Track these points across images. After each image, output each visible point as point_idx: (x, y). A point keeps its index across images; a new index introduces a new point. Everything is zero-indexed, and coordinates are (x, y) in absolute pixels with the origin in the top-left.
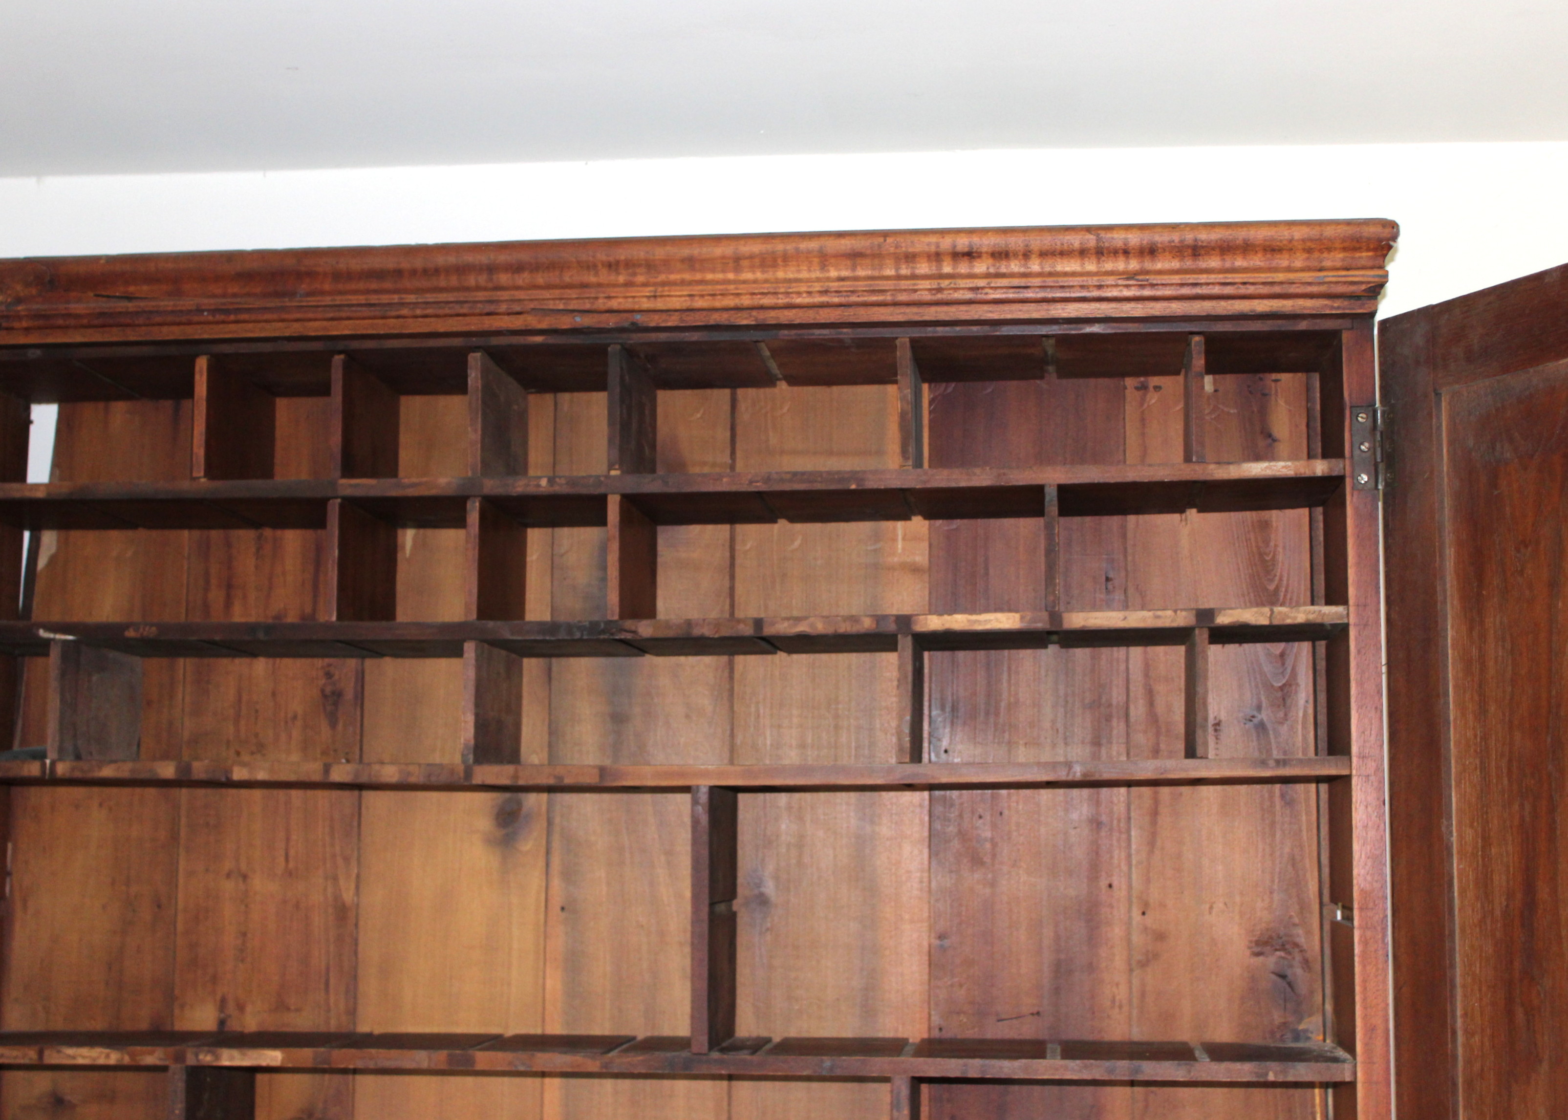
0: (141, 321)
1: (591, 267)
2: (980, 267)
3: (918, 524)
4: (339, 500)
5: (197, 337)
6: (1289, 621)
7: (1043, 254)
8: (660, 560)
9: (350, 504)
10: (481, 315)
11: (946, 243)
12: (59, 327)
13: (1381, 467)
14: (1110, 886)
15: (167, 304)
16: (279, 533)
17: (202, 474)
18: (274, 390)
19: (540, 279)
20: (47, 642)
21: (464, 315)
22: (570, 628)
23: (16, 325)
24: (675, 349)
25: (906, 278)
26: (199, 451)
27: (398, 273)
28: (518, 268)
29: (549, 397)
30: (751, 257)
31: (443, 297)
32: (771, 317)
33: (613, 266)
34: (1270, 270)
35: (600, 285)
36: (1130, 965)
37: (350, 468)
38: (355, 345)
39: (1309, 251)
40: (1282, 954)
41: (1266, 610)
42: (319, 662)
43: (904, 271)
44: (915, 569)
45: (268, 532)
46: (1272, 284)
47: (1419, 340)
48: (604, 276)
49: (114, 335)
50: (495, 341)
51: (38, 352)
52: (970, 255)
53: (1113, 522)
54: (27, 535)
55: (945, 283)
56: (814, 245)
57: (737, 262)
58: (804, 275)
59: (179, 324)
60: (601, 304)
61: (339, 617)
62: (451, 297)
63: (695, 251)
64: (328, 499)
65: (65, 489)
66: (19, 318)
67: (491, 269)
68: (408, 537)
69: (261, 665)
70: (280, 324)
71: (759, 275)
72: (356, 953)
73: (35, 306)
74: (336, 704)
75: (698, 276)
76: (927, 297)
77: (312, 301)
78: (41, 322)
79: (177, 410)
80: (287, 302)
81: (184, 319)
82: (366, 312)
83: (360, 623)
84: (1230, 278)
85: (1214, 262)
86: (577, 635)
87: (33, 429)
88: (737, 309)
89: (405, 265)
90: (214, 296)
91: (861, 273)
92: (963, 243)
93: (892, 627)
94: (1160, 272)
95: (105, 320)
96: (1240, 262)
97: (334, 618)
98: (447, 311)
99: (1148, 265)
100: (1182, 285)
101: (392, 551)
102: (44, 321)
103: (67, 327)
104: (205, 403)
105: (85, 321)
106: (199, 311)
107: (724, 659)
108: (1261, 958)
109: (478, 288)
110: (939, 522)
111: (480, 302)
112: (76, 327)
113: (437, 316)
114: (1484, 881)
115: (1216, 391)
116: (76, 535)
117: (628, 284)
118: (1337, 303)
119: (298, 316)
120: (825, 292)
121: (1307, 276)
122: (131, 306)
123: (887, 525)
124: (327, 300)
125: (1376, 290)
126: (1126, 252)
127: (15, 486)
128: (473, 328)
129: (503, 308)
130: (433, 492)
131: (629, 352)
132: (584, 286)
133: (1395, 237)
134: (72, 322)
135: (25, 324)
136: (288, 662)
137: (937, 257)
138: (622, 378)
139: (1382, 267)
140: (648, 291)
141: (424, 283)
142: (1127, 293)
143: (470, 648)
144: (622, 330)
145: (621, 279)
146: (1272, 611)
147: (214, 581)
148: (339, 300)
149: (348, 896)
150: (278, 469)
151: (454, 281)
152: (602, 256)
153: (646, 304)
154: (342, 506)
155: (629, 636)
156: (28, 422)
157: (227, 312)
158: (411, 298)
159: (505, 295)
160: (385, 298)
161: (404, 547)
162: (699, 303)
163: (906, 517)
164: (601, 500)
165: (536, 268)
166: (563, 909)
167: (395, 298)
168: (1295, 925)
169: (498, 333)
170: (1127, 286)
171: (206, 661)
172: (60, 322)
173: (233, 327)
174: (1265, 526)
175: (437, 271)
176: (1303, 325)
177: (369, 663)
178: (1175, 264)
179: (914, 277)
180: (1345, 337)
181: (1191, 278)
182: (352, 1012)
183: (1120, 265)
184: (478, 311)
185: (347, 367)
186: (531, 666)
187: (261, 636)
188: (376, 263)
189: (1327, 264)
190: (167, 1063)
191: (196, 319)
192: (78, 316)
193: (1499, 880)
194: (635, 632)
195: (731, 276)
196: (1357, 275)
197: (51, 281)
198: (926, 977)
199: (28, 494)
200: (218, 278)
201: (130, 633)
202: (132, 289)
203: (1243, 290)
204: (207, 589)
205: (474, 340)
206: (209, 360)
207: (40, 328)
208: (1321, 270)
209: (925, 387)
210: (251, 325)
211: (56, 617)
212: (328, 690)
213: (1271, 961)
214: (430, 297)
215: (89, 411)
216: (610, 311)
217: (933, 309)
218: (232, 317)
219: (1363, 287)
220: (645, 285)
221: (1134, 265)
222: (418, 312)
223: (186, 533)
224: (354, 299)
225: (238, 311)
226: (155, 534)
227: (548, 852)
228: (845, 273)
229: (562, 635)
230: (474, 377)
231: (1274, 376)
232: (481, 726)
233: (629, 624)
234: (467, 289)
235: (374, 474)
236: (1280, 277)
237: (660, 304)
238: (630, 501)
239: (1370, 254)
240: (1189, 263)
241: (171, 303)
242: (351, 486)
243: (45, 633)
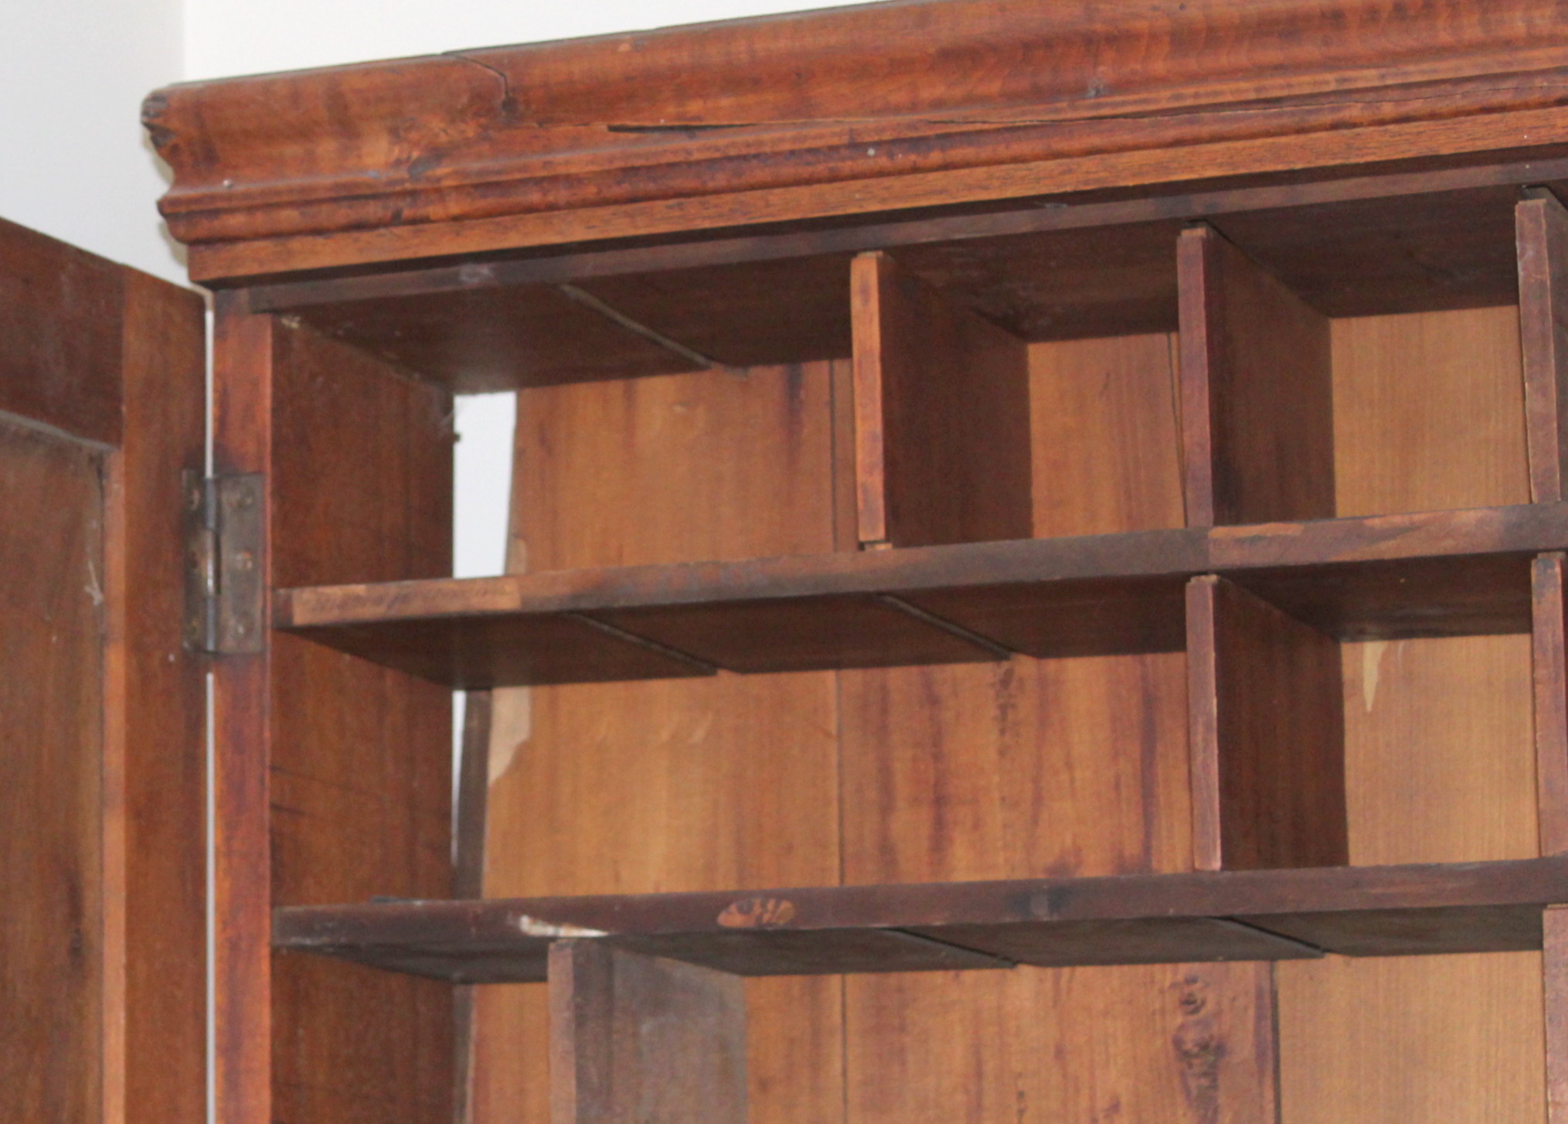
0: (720, 180)
4: (1213, 578)
5: (853, 210)
9: (1239, 587)
10: (1544, 105)
12: (531, 209)
15: (780, 136)
16: (1051, 665)
17: (881, 533)
18: (1022, 327)
20: (539, 948)
21: (1502, 109)
23: (434, 210)
26: (871, 479)
31: (1446, 68)
37: (1232, 501)
38: (1233, 201)
42: (1166, 974)
45: (1025, 666)
49: (661, 219)
51: (485, 270)
54: (459, 699)
59: (809, 181)
61: (1228, 861)
62: (1467, 67)
64: (1187, 577)
66: (440, 193)
68: (1368, 662)
69: (1023, 985)
70: (1051, 164)
73: (475, 166)
74: (1211, 1074)
77: (1127, 103)
78: (490, 202)
79: (793, 387)
80: (1064, 110)
81: (821, 169)
82: (1257, 119)
83: (1274, 873)
87: (462, 453)
90: (897, 110)
95: (636, 185)
97: (1217, 864)
98: (1460, 102)
101: (1331, 696)
102: (502, 197)
103: (552, 207)
104: (878, 367)
105: (590, 191)
106: (857, 146)
109: (1534, 40)
111: (1543, 73)
112: (571, 206)
113: (1433, 116)
116: (576, 696)
119: (1096, 141)
122: (696, 147)
124: (1163, 98)
127: (441, 584)
128: (1526, 139)
134: (561, 195)
135: (454, 207)
136: (1088, 975)
143: (1560, 925)
147: (903, 788)
148: (1189, 94)
150: (1040, 512)
154: (1220, 592)
156: (449, 439)
157: (917, 143)
158: (1369, 77)
160: (1304, 83)
161: (1359, 688)
167: (1330, 81)
171: (893, 979)
172: (535, 197)
173: (936, 179)
177: (1285, 969)
184: (1536, 96)
185: (1213, 255)
187: (1042, 912)
191: (847, 166)
192: (572, 180)
197: (509, 104)
199: (453, 606)
200: (899, 66)
201: (732, 919)
202: (694, 107)
204: (886, 808)
205: (1527, 170)
206: (882, 265)
207: (489, 214)
210: (980, 172)
211: (537, 888)
212: (1191, 1039)
214: (1416, 72)
218: (936, 157)
222: (1388, 109)
223: (830, 676)
224: (1228, 91)
225: (947, 139)
226: (758, 684)
230: (1534, 260)
234: (1509, 44)
241: (790, 134)
242: (1240, 542)
243: (527, 925)
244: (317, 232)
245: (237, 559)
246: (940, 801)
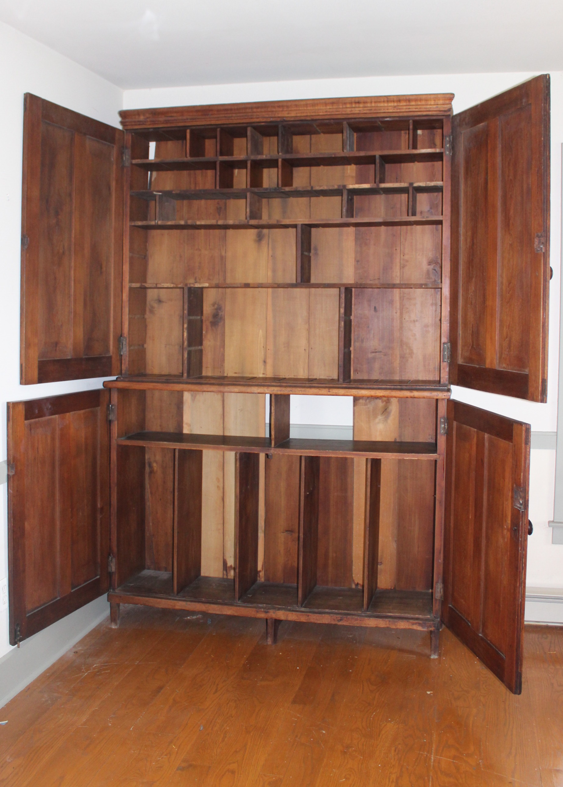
0: (174, 122)
1: (274, 107)
2: (361, 105)
3: (353, 167)
4: (219, 162)
5: (187, 125)
6: (430, 185)
7: (375, 102)
8: (294, 176)
9: (223, 163)
10: (250, 118)
11: (353, 100)
12: (156, 124)
13: (451, 150)
14: (396, 249)
15: (180, 118)
16: (206, 171)
17: (189, 156)
18: (204, 138)
19: (263, 110)
20: (155, 195)
21: (246, 119)
22: (270, 189)
23: (147, 123)
24: (293, 126)
25: (345, 108)
26: (188, 151)
27: (231, 110)
28: (258, 108)
29: (268, 138)
30: (310, 104)
31: (241, 115)
32: (315, 118)
33: (279, 107)
34: (427, 105)
35: (276, 111)
36: (400, 267)
37: (222, 154)
38: (222, 126)
39: (435, 100)
40: (435, 265)
41: (425, 183)
42: (217, 201)
43: (344, 106)
44: (352, 177)
45: (204, 171)
46: (426, 108)
47: (458, 121)
48: (277, 109)
49: (169, 125)
50: (253, 124)
51: (152, 129)
52: (359, 103)
53: (398, 165)
54: (149, 172)
55: (353, 109)
56: (323, 101)
57: (306, 105)
58: (322, 108)
59: (183, 122)
60: (277, 115)
61: (220, 188)
62: (243, 115)
63: (297, 103)
64: (217, 162)
65: (158, 160)
67: (252, 108)
68: (236, 171)
69: (203, 202)
70: (205, 122)
71: (312, 108)
72: (225, 267)
73: (151, 119)
74: (220, 210)
75: (298, 109)
76: (349, 113)
77: (212, 116)
79: (183, 143)
80: (207, 117)
82: (224, 118)
83: (225, 189)
84: (417, 107)
85: (413, 103)
86: (272, 191)
87: (150, 148)
88: (307, 116)
89: (233, 107)
90: (191, 116)
91: (334, 107)
92: (357, 100)
93: (341, 188)
94: (402, 106)
95: (166, 122)
96: (419, 103)
97: (218, 188)
98: (242, 118)
99: (399, 104)
100: (406, 109)
101: (232, 175)
102: (154, 122)
103: (158, 124)
104: (189, 141)
105: (162, 122)
106: (187, 119)
107: (308, 198)
108: (430, 266)
109: (249, 113)
110: (358, 166)
111: (250, 116)
112: (160, 124)
113: (240, 119)
114: (466, 240)
115: (423, 134)
116: (161, 173)
117: (282, 111)
118: (441, 112)
119: (209, 120)
120: (326, 112)
121: (435, 106)
122: (172, 118)
123: (346, 167)
124: (216, 116)
125: (450, 109)
126: (394, 101)
127: (147, 160)
128: (248, 122)
129: (255, 117)
130: (239, 159)
131: (284, 127)
132: (273, 111)
133: (453, 97)
134: (159, 122)
135: (149, 123)
136: (209, 201)
137: (351, 103)
138: (282, 133)
139: (451, 104)
140: (287, 112)
141: (237, 112)
142: (394, 111)
143: (248, 195)
144: (282, 121)
145: (281, 109)
146: (426, 183)
147: (192, 181)
148: (218, 116)
149: (223, 254)
150: (206, 154)
151: (244, 111)
152: (276, 105)
153: (287, 115)
155: (283, 191)
156: (149, 146)
157: (193, 119)
158: (234, 115)
159: (255, 114)
160: (228, 115)
161: (235, 174)
162: (298, 115)
163: (350, 164)
164: (277, 161)
165: (262, 108)
166: (272, 256)
167: (231, 115)
168: (438, 258)
169: (254, 123)
170: (394, 109)
171: (190, 201)
172: (156, 122)
173: (195, 123)
174: (433, 165)
175: (240, 109)
176: (434, 118)
177: (228, 201)
178: (405, 104)
179: (346, 108)
180: (444, 120)
181: (408, 107)
182: (225, 280)
183: (392, 104)
185: (221, 132)
186: (264, 201)
188: (227, 107)
189: (439, 103)
190: (183, 286)
191: (186, 121)
193: (469, 240)
194: (284, 190)
195: (305, 108)
196: (445, 106)
197: (154, 114)
198: (354, 271)
199: (149, 162)
200: (191, 112)
201: (174, 192)
202: (172, 115)
203: (420, 110)
204: (190, 182)
205: (249, 125)
206: (190, 130)
207: (152, 124)
208: (438, 105)
209: (355, 134)
210: (199, 122)
211: (157, 189)
212: (218, 207)
213: (431, 267)
215: (163, 144)
216: (279, 117)
217: (351, 115)
219: (447, 109)
220: (286, 111)
221: (395, 104)
222: (236, 118)
223: (185, 171)
224: (221, 115)
225: (196, 119)
226: (178, 172)
227: (268, 245)
228: (331, 107)
229: (268, 191)
230: (249, 133)
231: (436, 130)
232: (251, 212)
233: (283, 188)
234: (246, 113)
235: (227, 155)
236: (428, 107)
237: (289, 115)
238: (285, 161)
239: (449, 101)
240: (408, 103)
242: (222, 158)
243: (155, 193)
244: (136, 125)
245: (127, 157)
246: (195, 184)
